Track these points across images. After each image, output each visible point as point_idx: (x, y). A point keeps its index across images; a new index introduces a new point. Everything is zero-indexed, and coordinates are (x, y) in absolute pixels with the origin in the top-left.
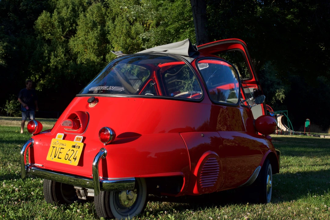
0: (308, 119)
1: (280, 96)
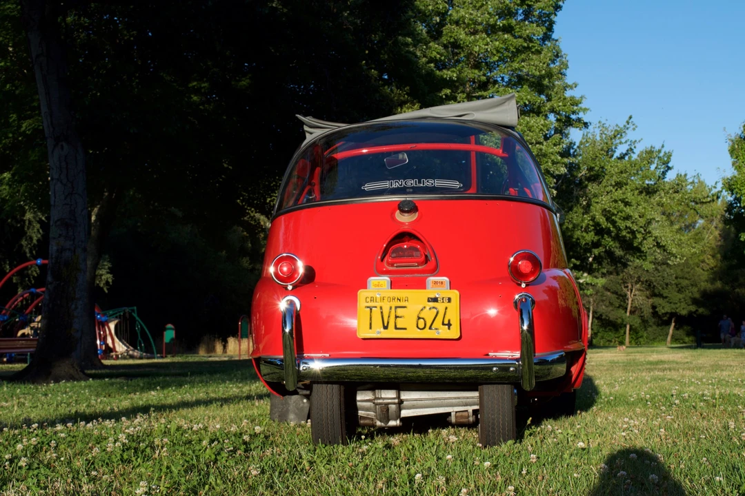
0: (170, 326)
1: (103, 277)
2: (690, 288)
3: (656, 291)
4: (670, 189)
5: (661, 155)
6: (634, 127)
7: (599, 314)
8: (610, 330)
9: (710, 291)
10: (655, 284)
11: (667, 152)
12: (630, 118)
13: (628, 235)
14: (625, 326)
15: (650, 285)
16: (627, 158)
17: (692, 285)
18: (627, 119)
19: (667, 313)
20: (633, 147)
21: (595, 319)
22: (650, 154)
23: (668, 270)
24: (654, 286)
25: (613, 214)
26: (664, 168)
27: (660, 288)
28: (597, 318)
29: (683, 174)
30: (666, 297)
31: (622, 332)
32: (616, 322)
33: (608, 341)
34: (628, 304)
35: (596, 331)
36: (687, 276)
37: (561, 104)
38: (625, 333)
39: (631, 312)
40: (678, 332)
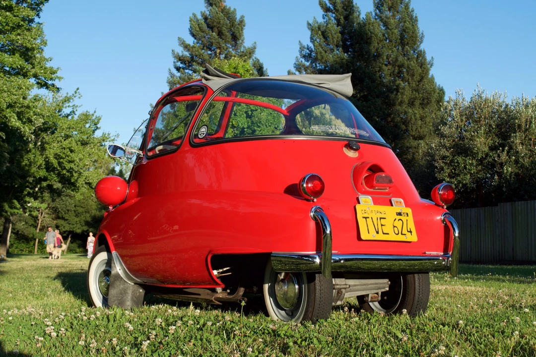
2: (84, 214)
3: (60, 215)
4: (98, 143)
5: (94, 118)
6: (80, 96)
7: (16, 230)
8: (23, 242)
9: (98, 217)
10: (60, 209)
11: (98, 116)
12: (78, 89)
13: (67, 174)
14: (35, 240)
15: (56, 210)
16: (70, 117)
17: (86, 212)
18: (75, 90)
19: (67, 231)
20: (75, 110)
21: (12, 234)
22: (86, 117)
23: (69, 200)
24: (59, 211)
25: (62, 158)
26: (95, 127)
27: (63, 213)
28: (14, 233)
29: (107, 133)
30: (67, 220)
31: (32, 244)
32: (28, 236)
33: (21, 250)
34: (38, 224)
35: (12, 243)
36: (82, 205)
37: (42, 71)
38: (34, 245)
39: (40, 230)
40: (73, 245)
